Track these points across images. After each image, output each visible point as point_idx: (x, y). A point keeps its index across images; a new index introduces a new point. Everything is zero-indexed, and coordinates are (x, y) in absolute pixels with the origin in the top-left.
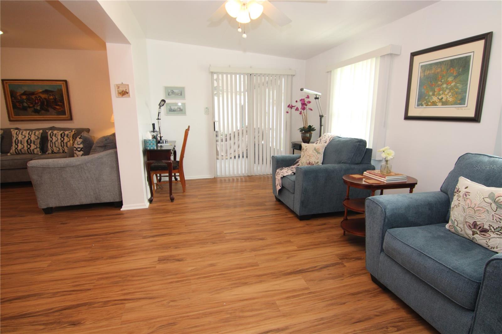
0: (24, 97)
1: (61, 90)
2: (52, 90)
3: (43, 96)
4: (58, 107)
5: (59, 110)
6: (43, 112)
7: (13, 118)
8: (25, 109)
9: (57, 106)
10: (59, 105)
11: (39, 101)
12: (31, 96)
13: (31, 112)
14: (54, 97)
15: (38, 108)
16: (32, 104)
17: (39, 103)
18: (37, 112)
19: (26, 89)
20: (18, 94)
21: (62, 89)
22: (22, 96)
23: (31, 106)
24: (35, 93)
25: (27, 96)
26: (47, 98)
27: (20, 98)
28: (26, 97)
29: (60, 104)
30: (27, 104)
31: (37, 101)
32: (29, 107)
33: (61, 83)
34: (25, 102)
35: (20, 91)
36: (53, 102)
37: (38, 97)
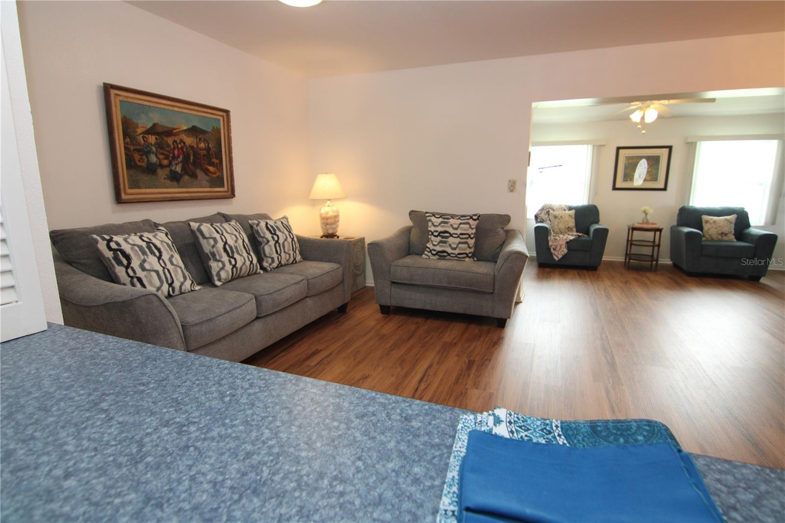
0: (152, 139)
1: (218, 131)
2: (205, 129)
3: (189, 141)
4: (211, 169)
5: (214, 176)
6: (186, 178)
7: (126, 194)
8: (151, 170)
9: (210, 166)
10: (212, 164)
11: (180, 151)
12: (165, 138)
13: (165, 179)
14: (207, 145)
15: (179, 169)
16: (167, 158)
17: (181, 157)
18: (175, 178)
19: (156, 118)
20: (140, 131)
21: (220, 129)
22: (147, 136)
23: (165, 162)
24: (175, 131)
25: (158, 137)
26: (195, 146)
27: (142, 142)
28: (156, 139)
29: (214, 160)
30: (157, 157)
31: (176, 152)
32: (162, 166)
33: (220, 116)
34: (153, 153)
35: (144, 123)
36: (204, 155)
37: (178, 142)
